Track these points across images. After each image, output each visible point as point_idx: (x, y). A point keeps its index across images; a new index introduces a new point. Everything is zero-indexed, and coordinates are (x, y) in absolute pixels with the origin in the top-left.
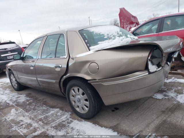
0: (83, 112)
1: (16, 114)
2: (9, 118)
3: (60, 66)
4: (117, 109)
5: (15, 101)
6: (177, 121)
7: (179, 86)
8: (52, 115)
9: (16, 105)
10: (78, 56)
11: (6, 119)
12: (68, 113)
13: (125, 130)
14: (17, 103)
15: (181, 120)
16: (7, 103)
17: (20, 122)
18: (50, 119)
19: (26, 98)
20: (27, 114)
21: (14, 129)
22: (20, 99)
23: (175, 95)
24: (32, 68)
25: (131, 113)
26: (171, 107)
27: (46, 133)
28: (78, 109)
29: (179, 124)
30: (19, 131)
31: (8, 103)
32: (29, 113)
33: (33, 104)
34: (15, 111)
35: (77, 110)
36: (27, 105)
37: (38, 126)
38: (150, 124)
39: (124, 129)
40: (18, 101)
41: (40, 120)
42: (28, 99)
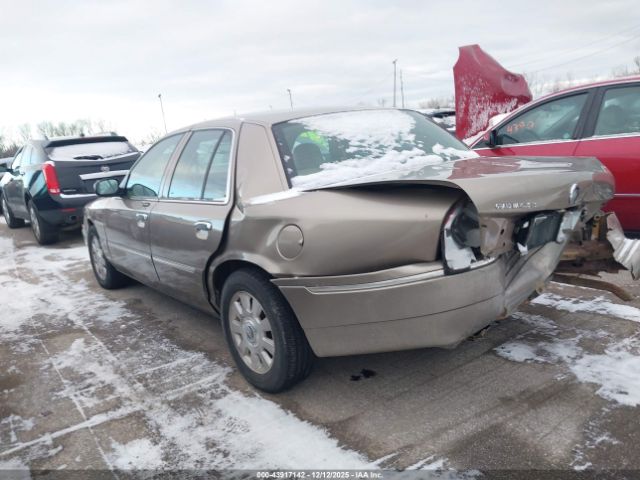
0: (259, 370)
1: (83, 353)
2: (59, 364)
3: (209, 226)
4: (368, 374)
5: (91, 317)
6: (534, 435)
7: (604, 328)
8: (179, 368)
9: (91, 329)
10: (257, 201)
11: (51, 365)
12: (222, 369)
13: (365, 438)
14: (95, 323)
15: (547, 432)
16: (69, 321)
17: (87, 376)
18: (167, 381)
19: (123, 313)
20: (111, 357)
21: (63, 394)
22: (106, 314)
23: (573, 355)
24: (142, 225)
25: (406, 392)
26: (540, 388)
27: (144, 416)
28: (247, 360)
29: (536, 442)
30: (75, 400)
31: (72, 322)
32: (118, 355)
33: (138, 331)
34: (83, 345)
35: (244, 363)
36: (120, 333)
37: (128, 395)
38: (446, 429)
39: (363, 433)
40: (100, 318)
41: (142, 379)
42: (129, 315)
